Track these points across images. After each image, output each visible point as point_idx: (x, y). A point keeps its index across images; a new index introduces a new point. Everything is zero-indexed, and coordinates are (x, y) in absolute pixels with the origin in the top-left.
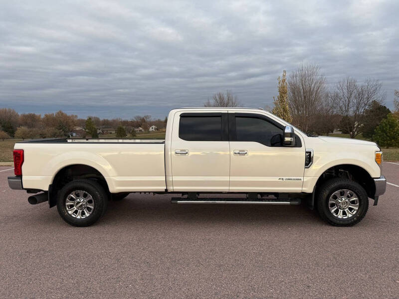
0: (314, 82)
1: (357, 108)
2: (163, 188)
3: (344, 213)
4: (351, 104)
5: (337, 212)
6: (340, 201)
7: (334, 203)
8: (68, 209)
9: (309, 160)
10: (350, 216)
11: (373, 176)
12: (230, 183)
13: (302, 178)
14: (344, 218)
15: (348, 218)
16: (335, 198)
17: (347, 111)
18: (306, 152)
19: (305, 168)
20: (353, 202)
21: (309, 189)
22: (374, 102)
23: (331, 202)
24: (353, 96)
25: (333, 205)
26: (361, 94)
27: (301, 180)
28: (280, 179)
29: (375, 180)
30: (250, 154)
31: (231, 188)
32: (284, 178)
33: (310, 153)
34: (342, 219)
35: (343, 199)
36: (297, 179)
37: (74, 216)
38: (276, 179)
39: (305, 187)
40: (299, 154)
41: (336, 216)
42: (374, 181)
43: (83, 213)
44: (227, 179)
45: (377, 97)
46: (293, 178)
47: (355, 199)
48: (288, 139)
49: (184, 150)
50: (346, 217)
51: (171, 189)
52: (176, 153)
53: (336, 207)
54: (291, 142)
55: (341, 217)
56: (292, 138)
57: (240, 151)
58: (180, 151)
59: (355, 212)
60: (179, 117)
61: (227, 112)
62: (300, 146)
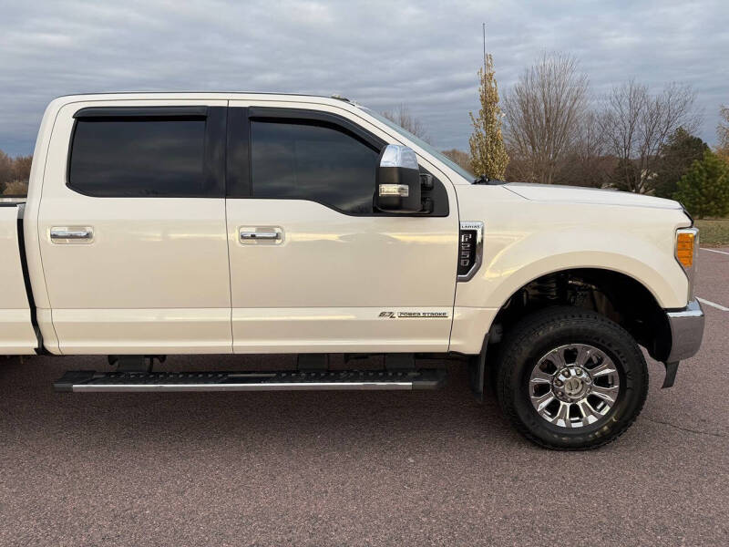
0: (568, 88)
1: (648, 141)
2: (28, 345)
3: (575, 412)
4: (636, 133)
5: (553, 408)
6: (562, 378)
7: (547, 385)
9: (470, 253)
10: (592, 419)
11: (665, 303)
12: (232, 329)
13: (448, 311)
14: (574, 425)
15: (587, 426)
16: (550, 368)
17: (627, 148)
18: (462, 232)
19: (458, 280)
20: (602, 381)
21: (471, 343)
22: (680, 132)
23: (538, 379)
24: (640, 118)
25: (542, 390)
26: (654, 115)
27: (444, 315)
28: (382, 314)
29: (671, 315)
30: (289, 236)
31: (238, 343)
32: (396, 311)
33: (474, 233)
34: (569, 428)
35: (573, 372)
36: (433, 315)
38: (371, 314)
39: (458, 338)
40: (440, 236)
41: (550, 420)
42: (667, 317)
44: (222, 315)
45: (685, 121)
46: (421, 310)
47: (608, 371)
48: (390, 189)
49: (82, 227)
50: (580, 425)
51: (52, 346)
52: (54, 236)
53: (550, 396)
54: (400, 198)
55: (564, 425)
56: (406, 187)
57: (260, 229)
58: (66, 231)
59: (607, 409)
60: (72, 121)
61: (224, 104)
62: (445, 213)
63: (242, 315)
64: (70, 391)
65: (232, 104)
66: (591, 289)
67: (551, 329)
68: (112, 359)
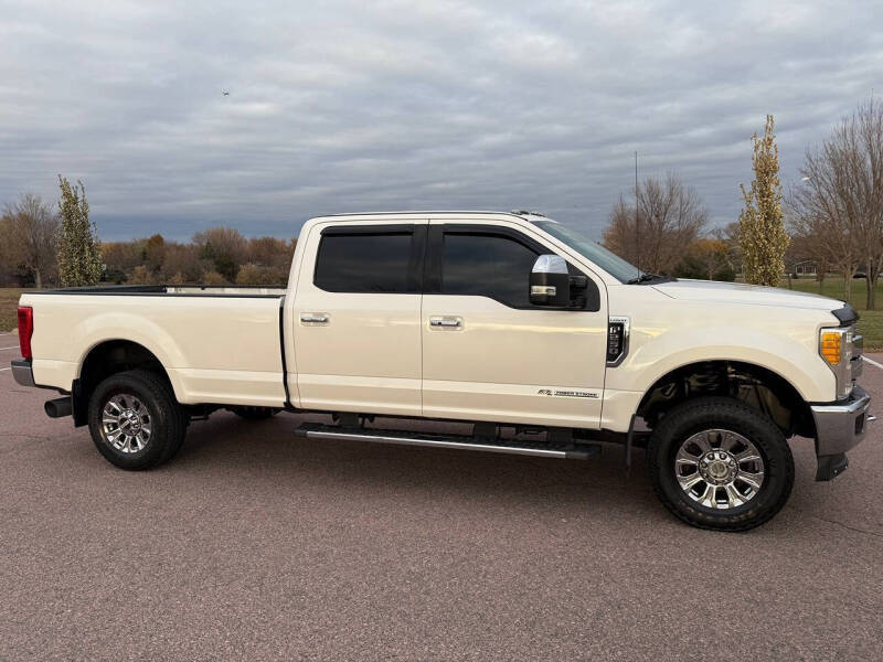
2: (278, 400)
3: (722, 495)
5: (700, 488)
6: (707, 461)
7: (694, 466)
8: (106, 431)
9: (618, 344)
10: (738, 503)
11: (808, 395)
12: (423, 397)
13: (599, 392)
14: (719, 507)
15: (732, 508)
16: (695, 450)
18: (610, 325)
19: (608, 366)
20: (746, 467)
21: (620, 419)
23: (683, 459)
25: (689, 470)
27: (594, 395)
28: (541, 391)
29: (814, 408)
30: (468, 326)
31: (426, 408)
32: (554, 390)
33: (622, 326)
34: (714, 509)
35: (717, 456)
36: (585, 395)
37: (118, 447)
38: (531, 391)
39: (608, 416)
40: (590, 328)
41: (696, 499)
42: (810, 410)
43: (134, 443)
44: (415, 385)
46: (575, 390)
47: (753, 457)
48: (540, 290)
49: (321, 315)
50: (727, 506)
51: (295, 401)
52: (303, 320)
53: (696, 476)
54: (548, 297)
55: (710, 506)
56: (554, 288)
57: (445, 318)
58: (311, 317)
59: (754, 493)
60: (319, 237)
61: (426, 222)
62: (596, 308)
63: (431, 386)
64: (305, 436)
65: (432, 222)
66: (756, 384)
67: (705, 412)
68: (336, 414)
